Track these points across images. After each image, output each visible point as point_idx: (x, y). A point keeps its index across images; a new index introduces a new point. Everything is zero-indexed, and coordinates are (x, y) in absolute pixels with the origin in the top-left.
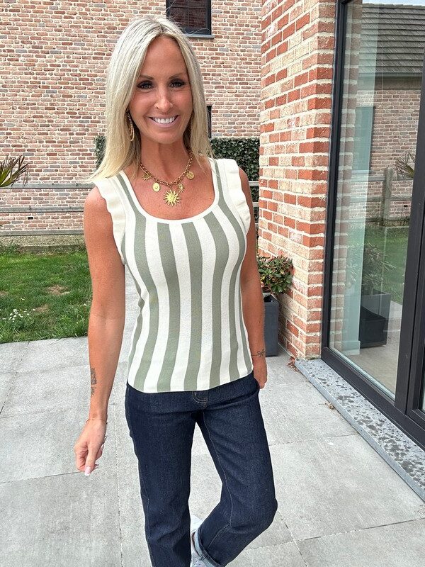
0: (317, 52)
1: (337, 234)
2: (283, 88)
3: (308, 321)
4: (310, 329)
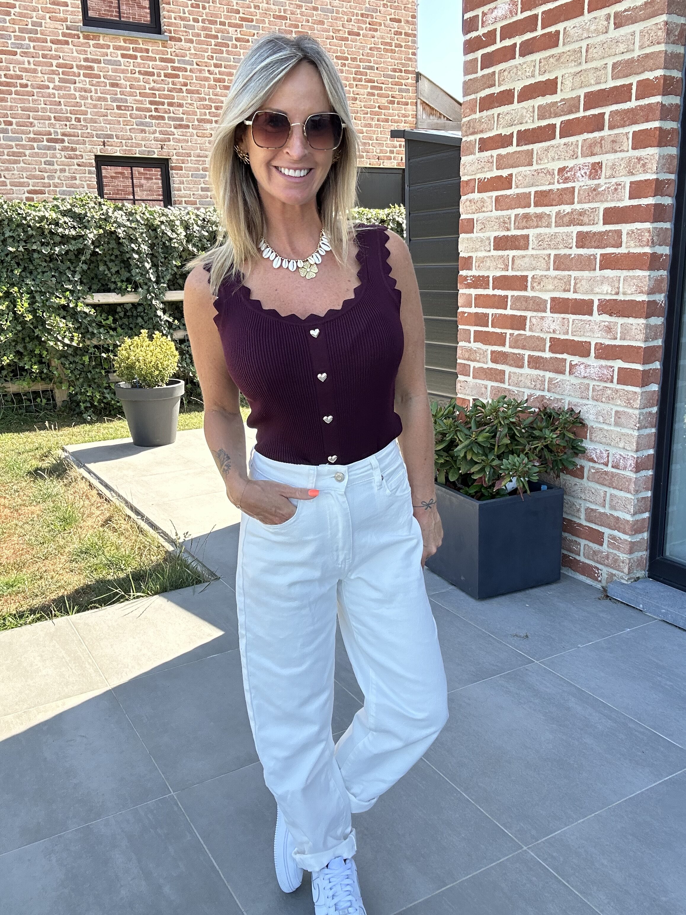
0: (661, 47)
2: (544, 113)
3: (635, 514)
4: (636, 530)
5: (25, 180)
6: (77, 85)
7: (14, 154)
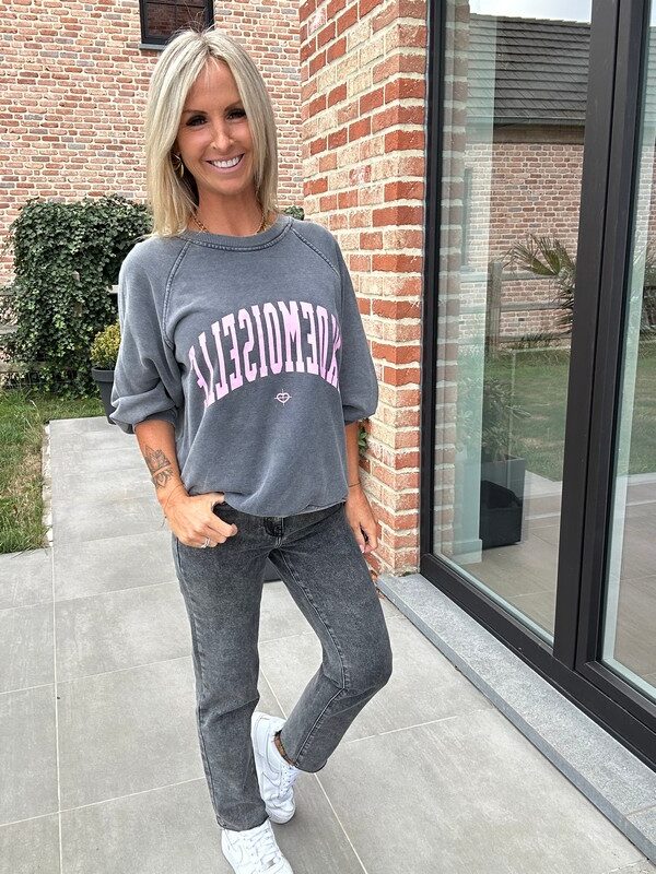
0: (397, 51)
1: (440, 363)
2: (341, 118)
3: (397, 511)
4: (401, 525)
5: (87, 183)
6: (136, 97)
7: (77, 160)
